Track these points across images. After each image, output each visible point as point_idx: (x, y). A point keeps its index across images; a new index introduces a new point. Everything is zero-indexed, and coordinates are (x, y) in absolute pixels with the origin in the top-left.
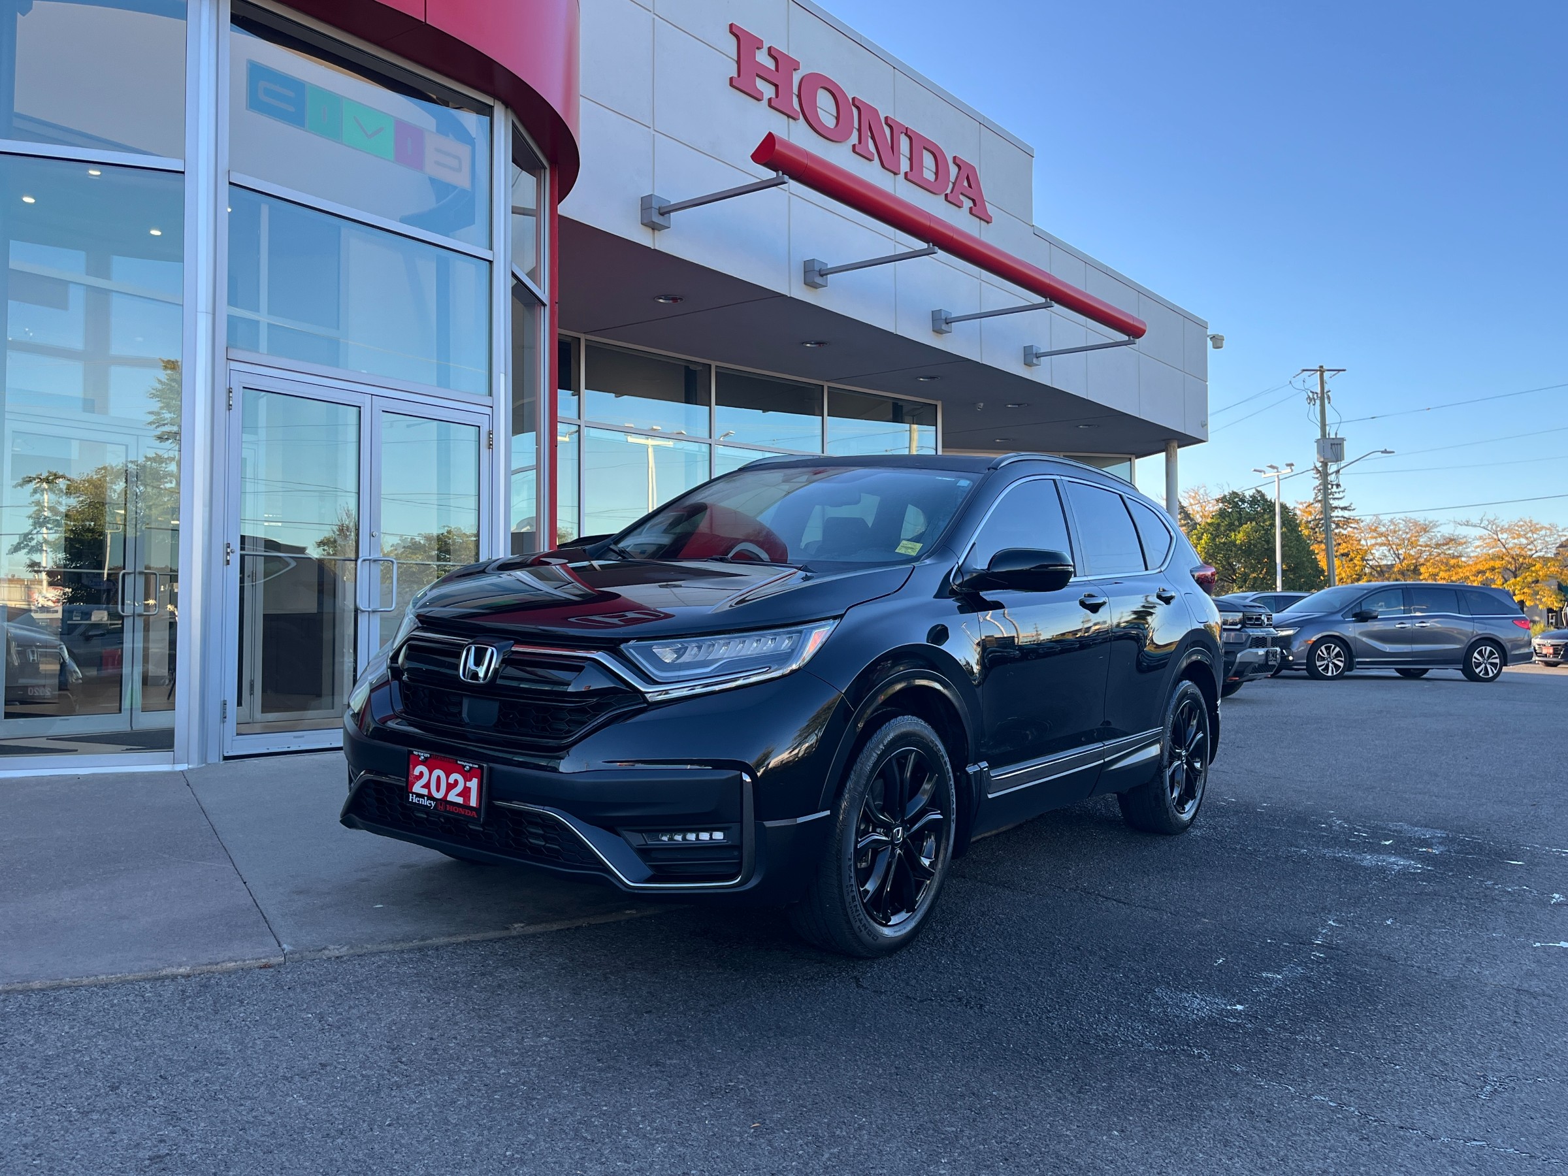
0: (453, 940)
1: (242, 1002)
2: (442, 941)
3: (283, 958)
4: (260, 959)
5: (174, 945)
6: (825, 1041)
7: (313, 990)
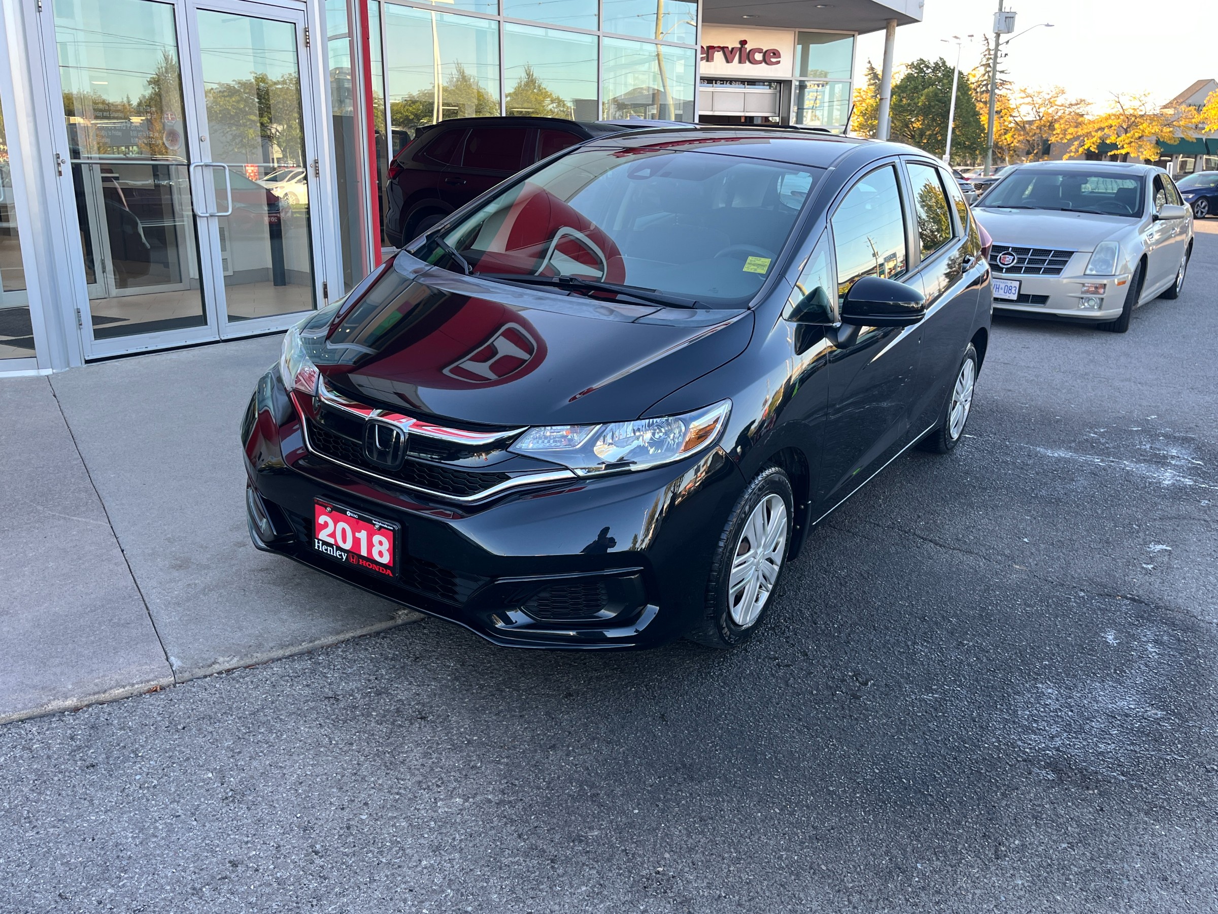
0: (341, 637)
1: (135, 752)
2: (330, 639)
3: (173, 678)
4: (148, 681)
5: (57, 661)
6: (734, 786)
7: (210, 729)
